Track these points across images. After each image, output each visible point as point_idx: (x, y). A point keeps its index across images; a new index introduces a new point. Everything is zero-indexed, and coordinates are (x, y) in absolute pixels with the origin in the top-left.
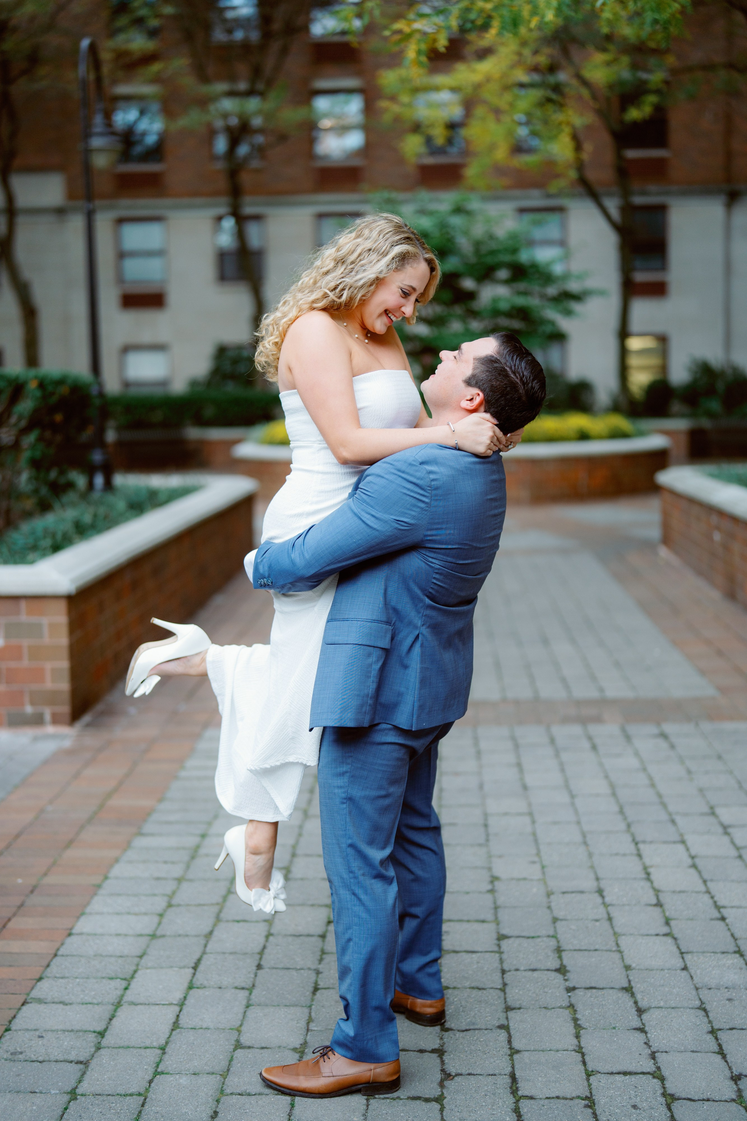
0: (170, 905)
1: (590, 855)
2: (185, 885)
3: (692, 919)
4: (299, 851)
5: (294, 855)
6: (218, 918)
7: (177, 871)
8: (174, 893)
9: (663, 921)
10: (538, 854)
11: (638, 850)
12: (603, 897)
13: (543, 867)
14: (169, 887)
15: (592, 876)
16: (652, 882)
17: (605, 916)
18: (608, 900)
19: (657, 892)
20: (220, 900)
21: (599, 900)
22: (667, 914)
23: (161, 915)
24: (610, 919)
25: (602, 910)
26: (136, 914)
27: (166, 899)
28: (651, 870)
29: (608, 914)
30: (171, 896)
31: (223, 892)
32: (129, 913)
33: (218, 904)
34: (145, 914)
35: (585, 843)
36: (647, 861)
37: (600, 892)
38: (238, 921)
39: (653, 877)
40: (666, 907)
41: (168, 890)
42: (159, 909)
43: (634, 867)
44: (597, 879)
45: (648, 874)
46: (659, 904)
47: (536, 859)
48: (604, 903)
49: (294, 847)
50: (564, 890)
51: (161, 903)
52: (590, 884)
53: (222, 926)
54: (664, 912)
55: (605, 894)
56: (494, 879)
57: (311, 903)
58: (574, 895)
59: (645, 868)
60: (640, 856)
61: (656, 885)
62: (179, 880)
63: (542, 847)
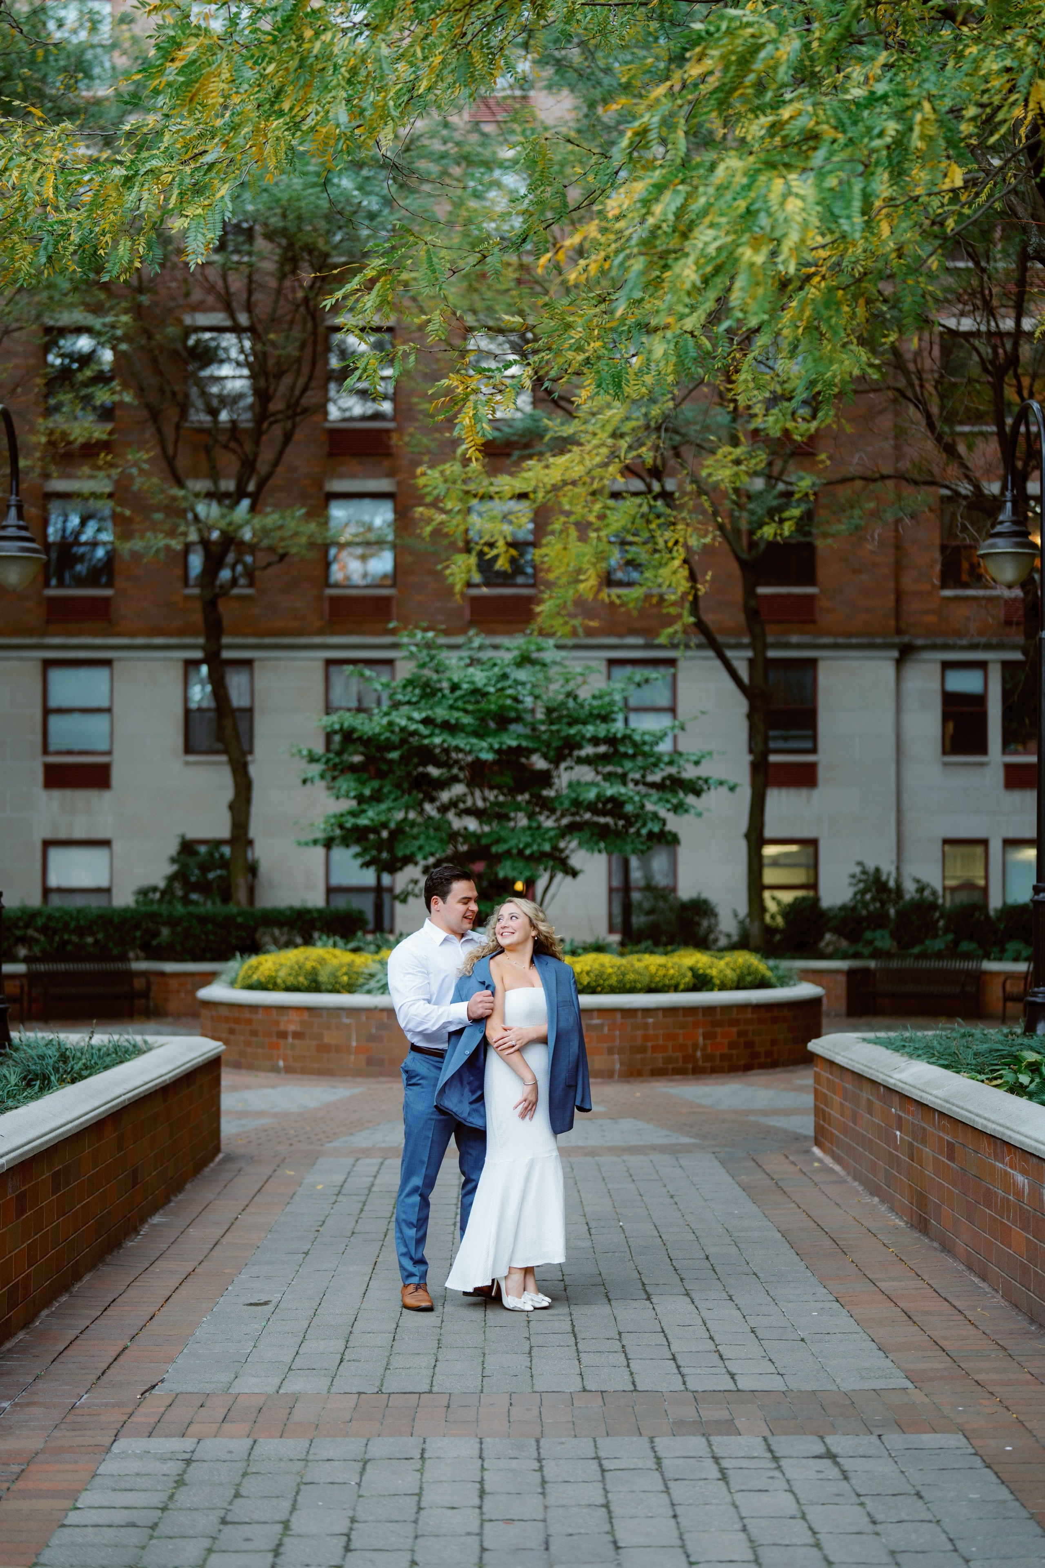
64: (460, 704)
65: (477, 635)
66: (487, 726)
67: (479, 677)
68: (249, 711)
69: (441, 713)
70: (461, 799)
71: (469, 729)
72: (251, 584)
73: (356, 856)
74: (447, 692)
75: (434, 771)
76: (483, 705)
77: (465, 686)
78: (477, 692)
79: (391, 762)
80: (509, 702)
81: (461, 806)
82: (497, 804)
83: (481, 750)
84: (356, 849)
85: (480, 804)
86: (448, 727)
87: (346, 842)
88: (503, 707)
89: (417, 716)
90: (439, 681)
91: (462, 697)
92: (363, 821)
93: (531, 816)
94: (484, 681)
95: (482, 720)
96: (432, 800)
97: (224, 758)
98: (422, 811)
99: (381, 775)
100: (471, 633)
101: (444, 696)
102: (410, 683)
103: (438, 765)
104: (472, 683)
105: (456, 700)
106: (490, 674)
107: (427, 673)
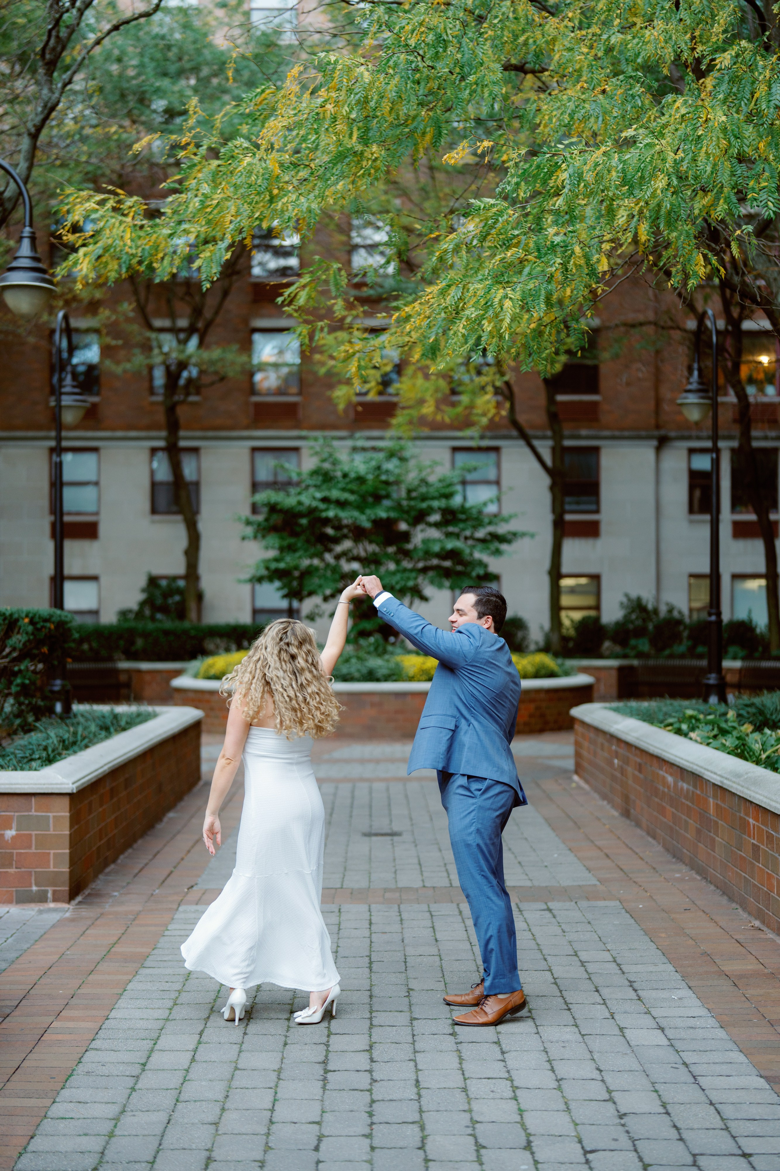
64: (350, 486)
65: (357, 429)
66: (367, 502)
67: (362, 468)
68: (197, 484)
69: (335, 494)
70: (350, 550)
71: (356, 503)
72: (199, 394)
73: (279, 589)
74: (340, 476)
75: (330, 531)
76: (364, 487)
77: (352, 474)
78: (360, 479)
79: (301, 526)
80: (383, 485)
81: (351, 555)
82: (374, 554)
83: (362, 520)
84: (277, 584)
85: (363, 554)
86: (341, 504)
87: (271, 579)
88: (377, 489)
89: (319, 495)
90: (334, 471)
91: (350, 482)
92: (282, 565)
93: (398, 562)
94: (365, 470)
95: (363, 497)
96: (330, 550)
97: (179, 518)
98: (322, 559)
99: (294, 534)
101: (338, 481)
102: (315, 473)
103: (333, 527)
104: (357, 472)
105: (347, 482)
106: (368, 465)
107: (327, 466)
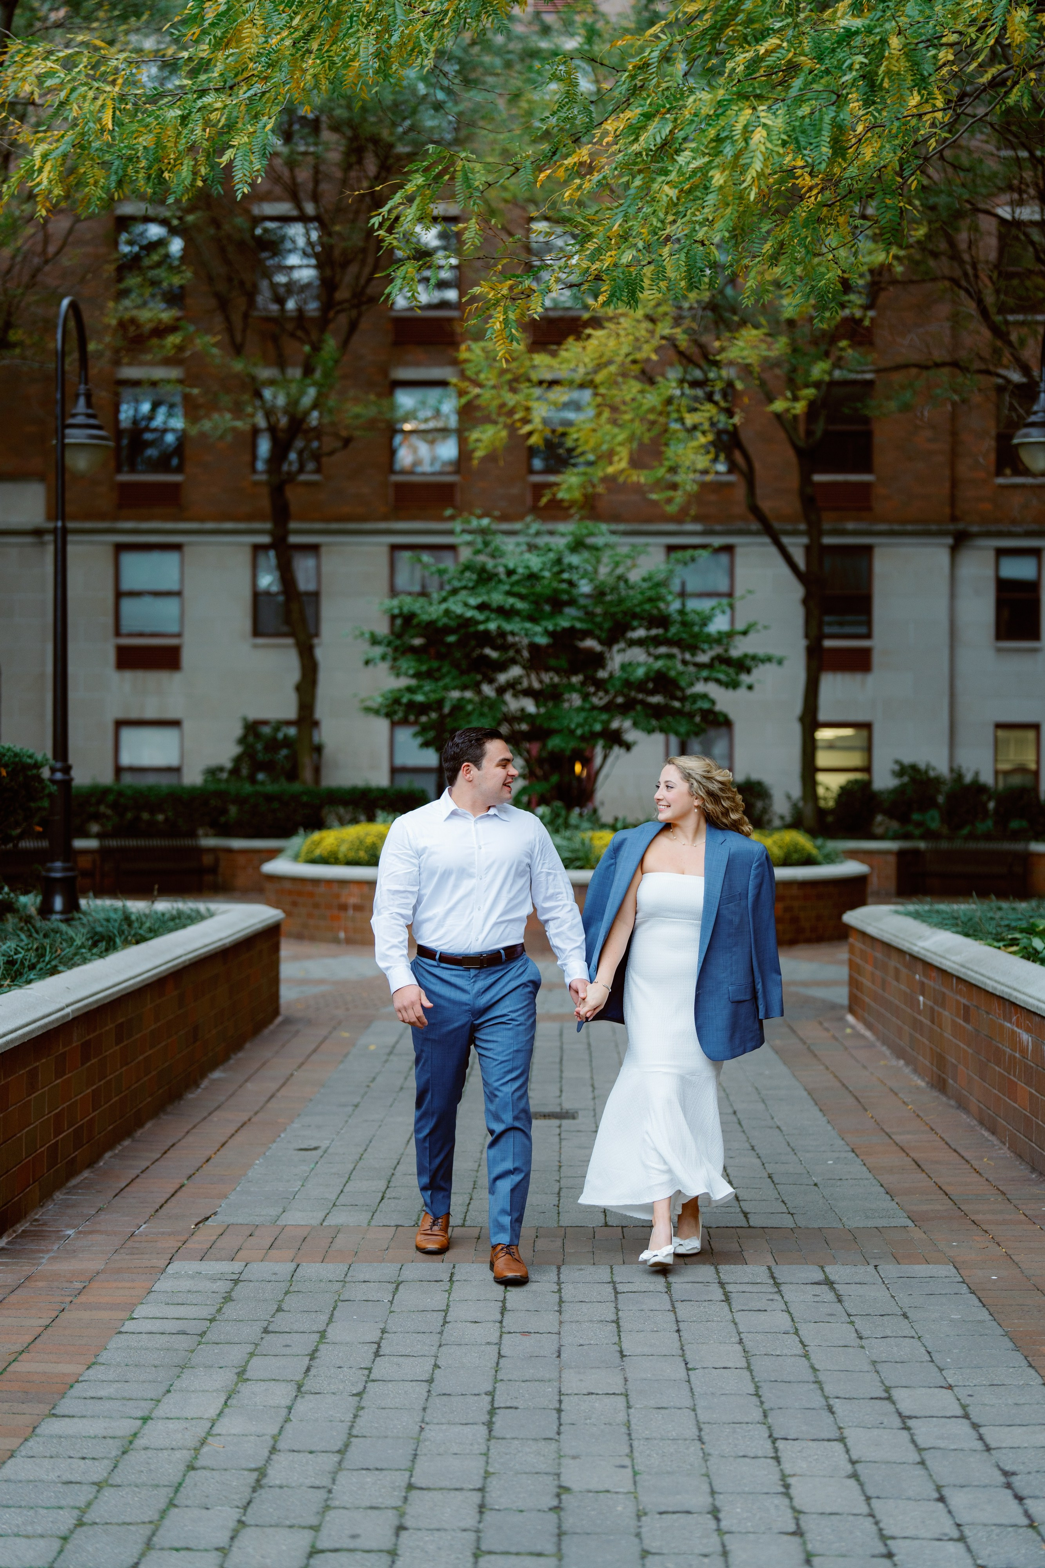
0: (80, 1524)
1: (706, 1456)
2: (107, 1492)
3: (844, 1556)
4: (282, 1445)
5: (274, 1450)
6: (149, 1545)
7: (98, 1471)
8: (89, 1504)
9: (802, 1557)
10: (631, 1455)
11: (776, 1450)
12: (718, 1519)
13: (635, 1474)
14: (84, 1495)
15: (706, 1488)
16: (791, 1499)
17: (719, 1549)
18: (724, 1524)
19: (797, 1512)
20: (156, 1517)
21: (712, 1524)
22: (810, 1547)
23: (65, 1539)
24: (725, 1554)
25: (715, 1539)
26: (27, 1537)
27: (76, 1513)
28: (791, 1481)
29: (724, 1546)
30: (83, 1511)
31: (162, 1504)
32: (17, 1535)
33: (151, 1522)
34: (42, 1536)
35: (700, 1439)
36: (788, 1468)
37: (715, 1513)
38: (177, 1550)
39: (793, 1491)
40: (809, 1536)
41: (81, 1502)
42: (63, 1530)
43: (768, 1475)
44: (713, 1493)
45: (787, 1486)
46: (799, 1533)
47: (627, 1462)
48: (718, 1530)
49: (275, 1438)
50: (663, 1509)
51: (67, 1519)
52: (700, 1500)
53: (153, 1555)
54: (804, 1543)
55: (721, 1515)
56: (563, 1490)
57: (288, 1523)
58: (675, 1516)
59: (784, 1477)
60: (777, 1459)
61: (797, 1503)
62: (99, 1486)
63: (635, 1444)
64: (515, 589)
65: (534, 521)
66: (542, 610)
67: (535, 562)
68: (316, 595)
69: (497, 599)
70: (518, 681)
71: (525, 613)
72: (318, 471)
74: (503, 576)
75: (491, 653)
76: (538, 589)
77: (520, 570)
78: (533, 577)
79: (449, 645)
80: (564, 586)
81: (518, 687)
82: (552, 685)
83: (535, 634)
84: (414, 728)
85: (536, 686)
86: (504, 612)
88: (556, 591)
89: (473, 601)
90: (496, 566)
91: (517, 583)
92: (419, 698)
93: (585, 697)
94: (540, 566)
95: (536, 603)
96: (490, 681)
97: (290, 641)
98: (478, 692)
99: (439, 656)
100: (529, 519)
101: (500, 581)
102: (467, 569)
103: (495, 647)
104: (527, 567)
105: (513, 585)
106: (544, 559)
107: (483, 558)
